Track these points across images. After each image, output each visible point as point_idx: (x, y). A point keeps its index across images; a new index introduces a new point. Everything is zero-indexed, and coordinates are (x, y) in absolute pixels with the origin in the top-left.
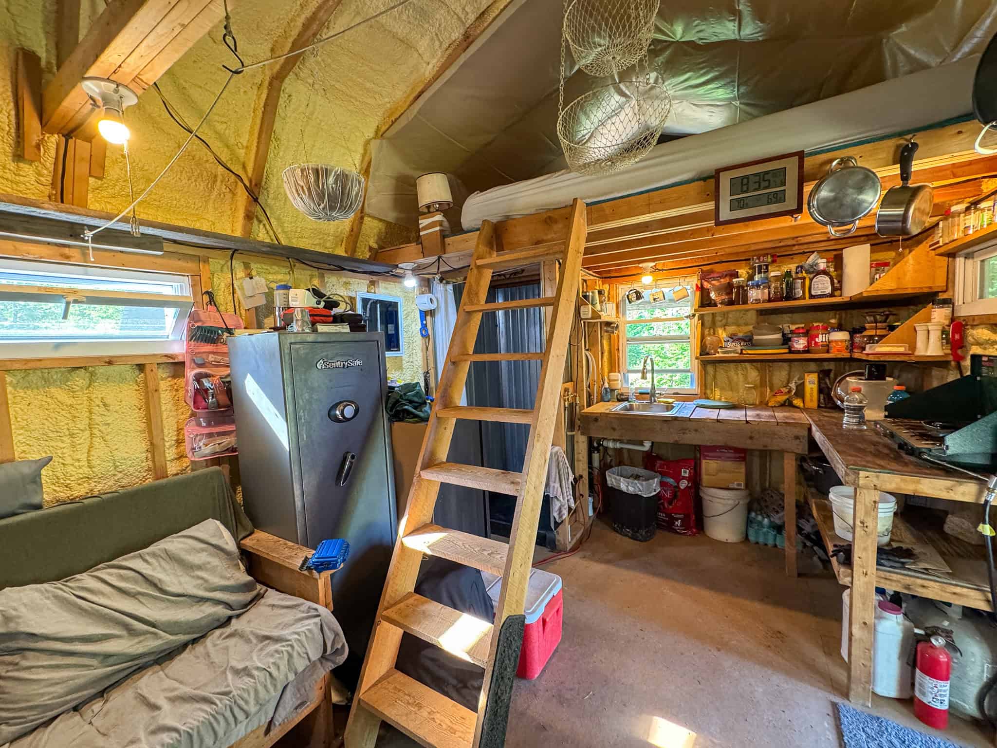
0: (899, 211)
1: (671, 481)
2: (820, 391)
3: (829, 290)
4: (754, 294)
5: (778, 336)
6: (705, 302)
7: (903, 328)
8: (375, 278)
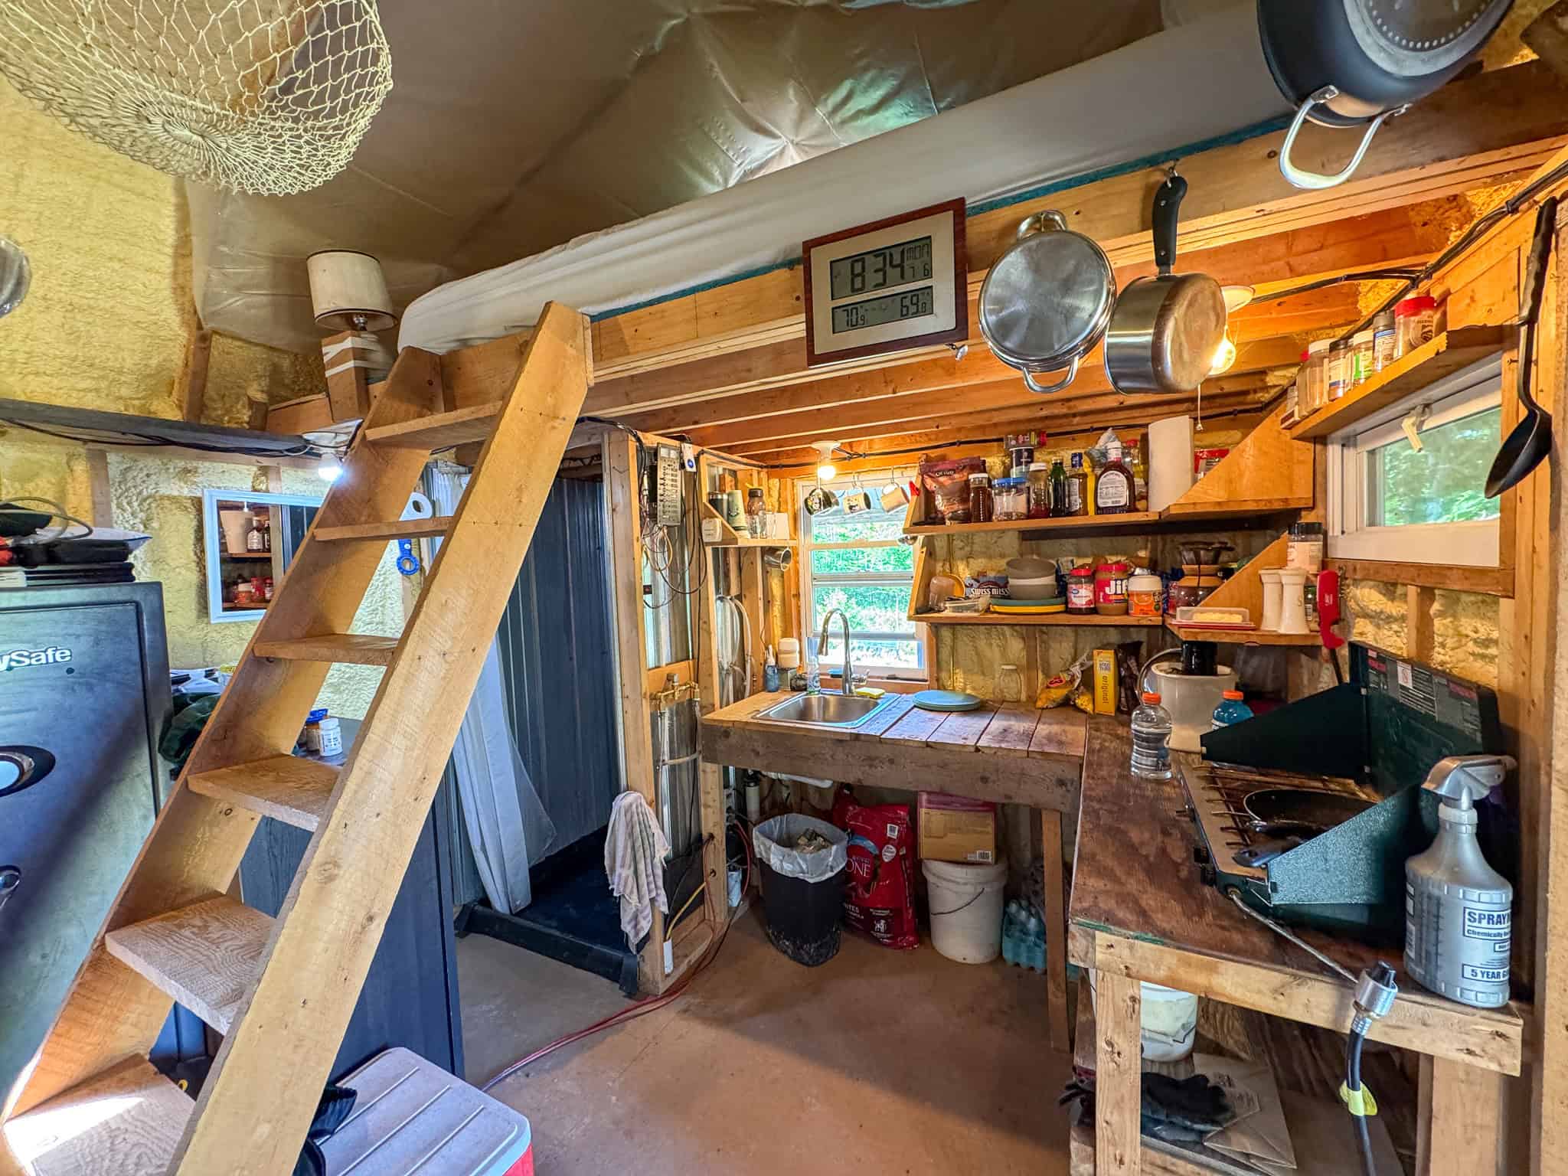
0: (1145, 337)
1: (869, 845)
2: (1120, 681)
3: (1124, 500)
4: (1006, 503)
5: (1049, 580)
6: (930, 515)
7: (1243, 574)
8: (266, 461)
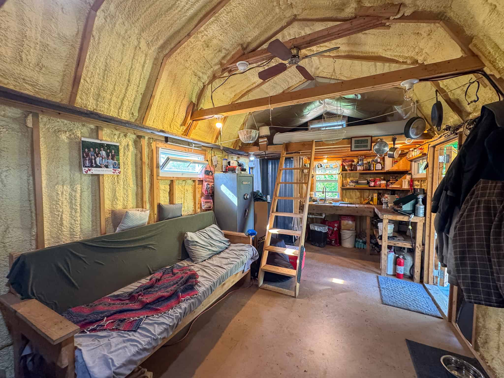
0: (392, 153)
1: (331, 228)
2: (378, 199)
3: (380, 168)
4: (359, 168)
5: (366, 181)
6: (344, 169)
7: (399, 180)
8: (239, 156)
